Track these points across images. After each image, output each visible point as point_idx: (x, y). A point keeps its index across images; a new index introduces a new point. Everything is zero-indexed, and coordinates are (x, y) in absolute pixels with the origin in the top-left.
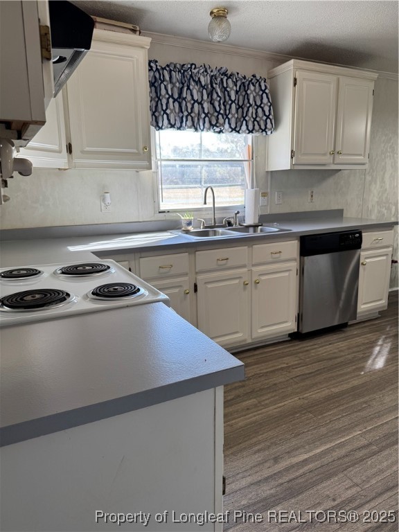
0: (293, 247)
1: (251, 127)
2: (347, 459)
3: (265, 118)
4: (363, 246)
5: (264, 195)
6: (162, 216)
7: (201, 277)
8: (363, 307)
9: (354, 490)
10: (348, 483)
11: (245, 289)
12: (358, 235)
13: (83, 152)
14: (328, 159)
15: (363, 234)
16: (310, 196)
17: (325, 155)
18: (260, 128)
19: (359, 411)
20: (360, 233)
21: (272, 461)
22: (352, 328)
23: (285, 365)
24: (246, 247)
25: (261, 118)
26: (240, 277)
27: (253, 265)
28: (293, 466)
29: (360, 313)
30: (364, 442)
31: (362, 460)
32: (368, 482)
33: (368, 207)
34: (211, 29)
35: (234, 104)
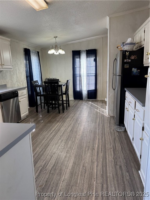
2: (39, 156)
4: (19, 95)
8: (22, 115)
9: (45, 161)
10: (42, 161)
19: (35, 143)
20: (17, 91)
29: (22, 117)
30: (41, 150)
31: (43, 154)
32: (47, 158)
33: (14, 83)
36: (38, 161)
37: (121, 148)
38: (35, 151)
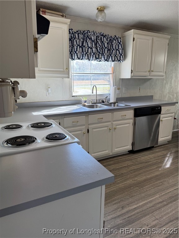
0: (131, 113)
1: (113, 59)
2: (153, 208)
3: (120, 55)
4: (162, 113)
5: (119, 89)
6: (73, 98)
7: (90, 126)
8: (161, 139)
10: (154, 218)
11: (110, 131)
12: (159, 108)
14: (147, 74)
15: (162, 107)
16: (139, 90)
17: (146, 72)
18: (118, 60)
19: (158, 186)
20: (161, 107)
21: (121, 208)
22: (156, 148)
23: (127, 165)
24: (111, 113)
25: (118, 55)
26: (108, 126)
27: (113, 121)
28: (130, 211)
30: (160, 200)
31: (160, 208)
32: (162, 218)
33: (164, 94)
34: (97, 16)
35: (106, 49)
36: (148, 214)
38: (152, 198)
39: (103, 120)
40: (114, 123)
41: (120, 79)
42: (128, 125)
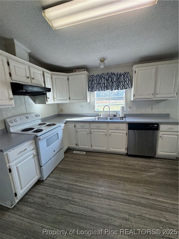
0: (125, 126)
1: (121, 88)
2: (89, 193)
3: (129, 84)
5: (130, 108)
6: (95, 113)
7: (92, 130)
10: (81, 198)
11: (106, 136)
12: (156, 125)
13: (72, 99)
16: (151, 109)
17: (150, 95)
18: (125, 88)
20: (158, 125)
23: (113, 161)
24: (106, 124)
26: (105, 132)
27: (109, 130)
32: (85, 201)
34: (100, 65)
35: (111, 82)
36: (81, 194)
37: (71, 211)
39: (101, 128)
40: (109, 131)
41: (131, 101)
42: (122, 134)
